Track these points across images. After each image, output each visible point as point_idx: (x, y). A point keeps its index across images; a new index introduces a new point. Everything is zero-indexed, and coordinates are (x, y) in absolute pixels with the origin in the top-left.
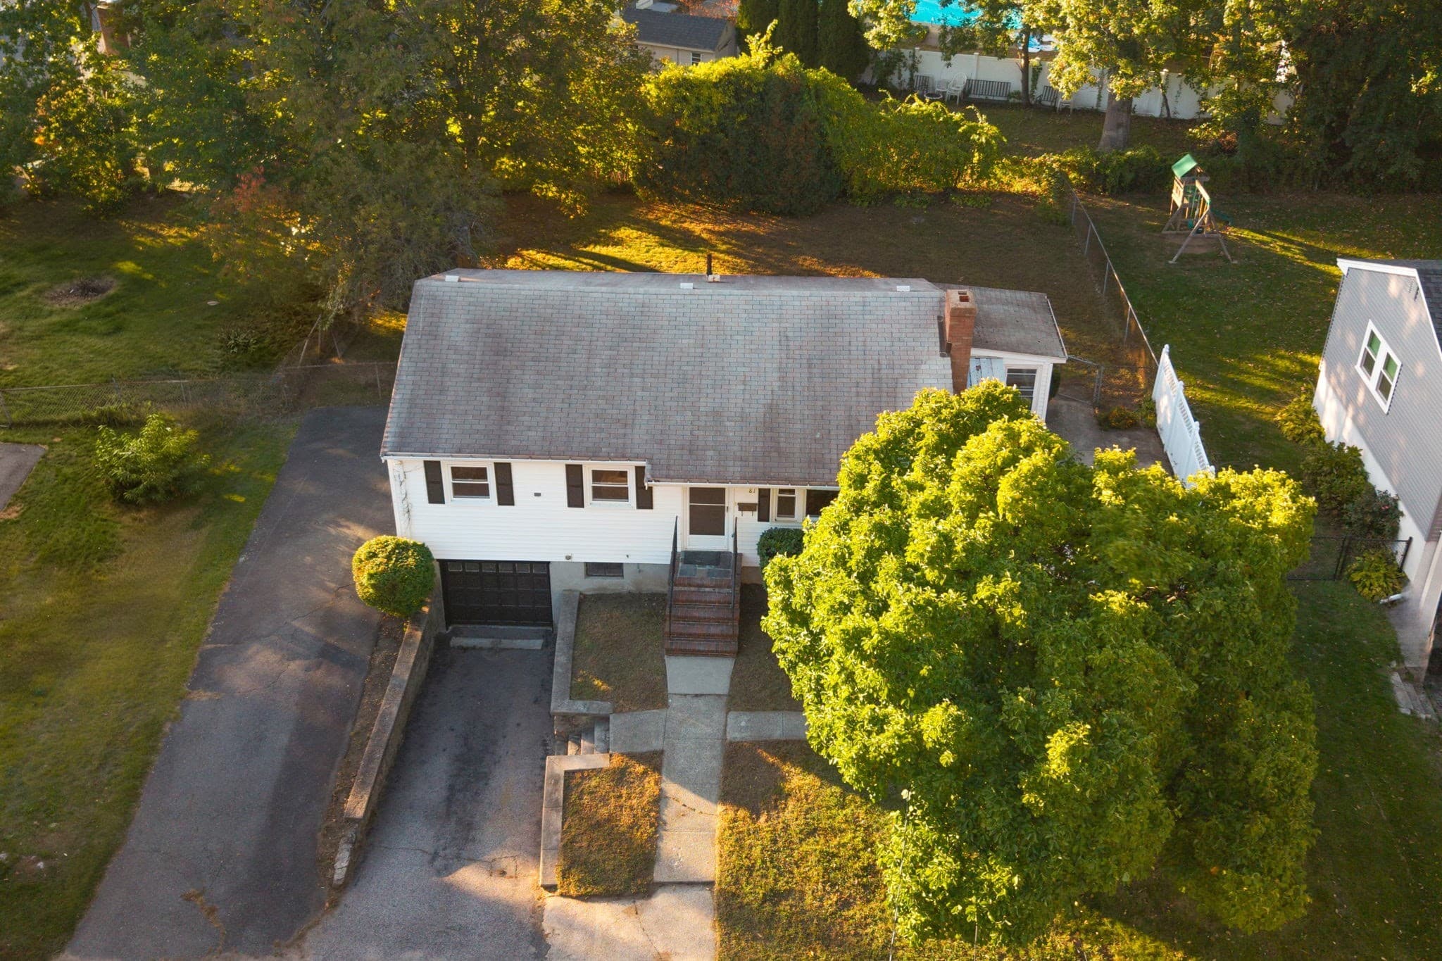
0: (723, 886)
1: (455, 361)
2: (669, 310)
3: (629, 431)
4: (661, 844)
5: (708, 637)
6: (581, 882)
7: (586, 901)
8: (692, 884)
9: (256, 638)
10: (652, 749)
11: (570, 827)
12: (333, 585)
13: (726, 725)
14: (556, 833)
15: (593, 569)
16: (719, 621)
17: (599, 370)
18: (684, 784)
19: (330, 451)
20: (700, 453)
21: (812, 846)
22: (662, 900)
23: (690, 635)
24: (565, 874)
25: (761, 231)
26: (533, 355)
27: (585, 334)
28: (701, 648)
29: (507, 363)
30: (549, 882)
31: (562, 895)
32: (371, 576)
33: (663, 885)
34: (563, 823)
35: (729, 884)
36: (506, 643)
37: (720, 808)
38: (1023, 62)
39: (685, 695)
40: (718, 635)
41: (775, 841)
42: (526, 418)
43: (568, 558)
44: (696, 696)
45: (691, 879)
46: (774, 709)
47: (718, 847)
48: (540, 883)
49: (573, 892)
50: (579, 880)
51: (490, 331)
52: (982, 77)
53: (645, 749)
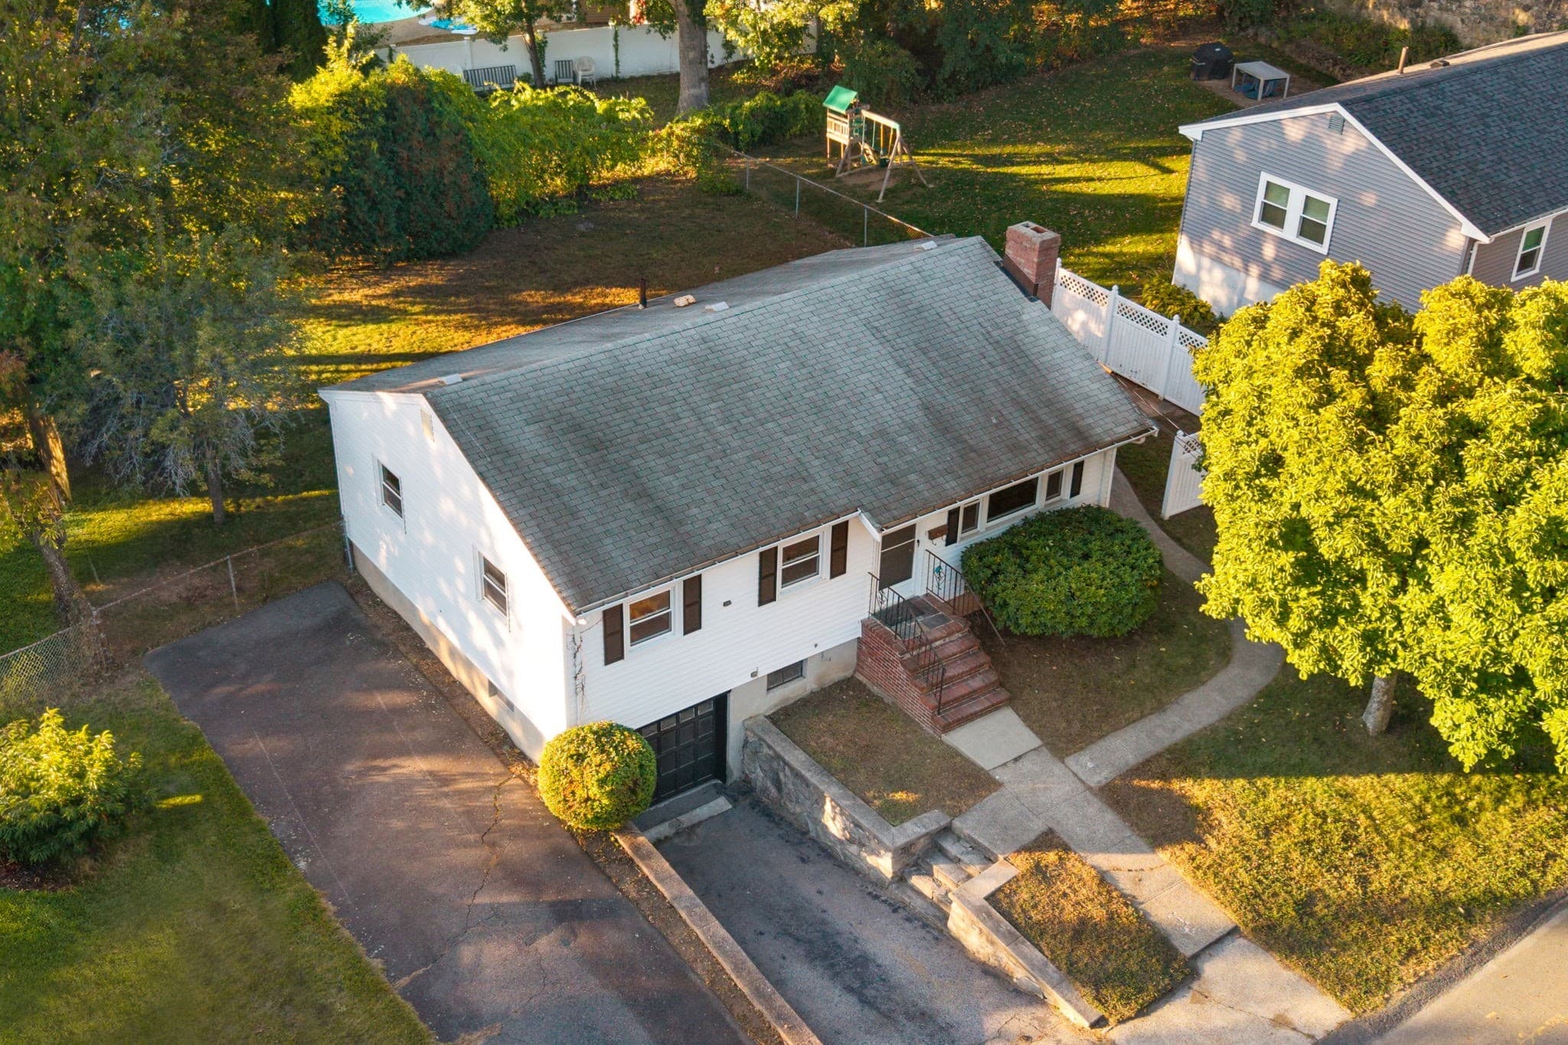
0: (1251, 925)
1: (555, 475)
2: (736, 337)
3: (813, 484)
4: (1153, 919)
5: (972, 695)
6: (1125, 999)
7: (1148, 1014)
8: (1220, 941)
9: (454, 942)
10: (1038, 833)
11: (1053, 952)
12: (472, 837)
13: (1075, 775)
14: (1046, 965)
15: (779, 678)
16: (972, 673)
17: (721, 428)
18: (1106, 850)
19: (245, 692)
20: (903, 480)
21: (1281, 844)
22: (1211, 969)
23: (956, 700)
24: (1100, 1000)
25: (435, 280)
26: (635, 436)
27: (671, 393)
28: (977, 709)
29: (616, 456)
30: (1094, 1019)
31: (1120, 1022)
32: (602, 783)
33: (1196, 956)
34: (1041, 951)
35: (1253, 920)
36: (686, 820)
37: (1163, 856)
38: (528, 37)
39: (1005, 764)
40: (980, 688)
41: (1248, 858)
42: (695, 511)
43: (754, 675)
44: (1016, 760)
45: (1216, 936)
46: (1101, 737)
47: (1203, 892)
48: (1086, 1025)
49: (1127, 1012)
50: (1121, 997)
51: (564, 425)
52: (477, 66)
53: (1032, 836)
